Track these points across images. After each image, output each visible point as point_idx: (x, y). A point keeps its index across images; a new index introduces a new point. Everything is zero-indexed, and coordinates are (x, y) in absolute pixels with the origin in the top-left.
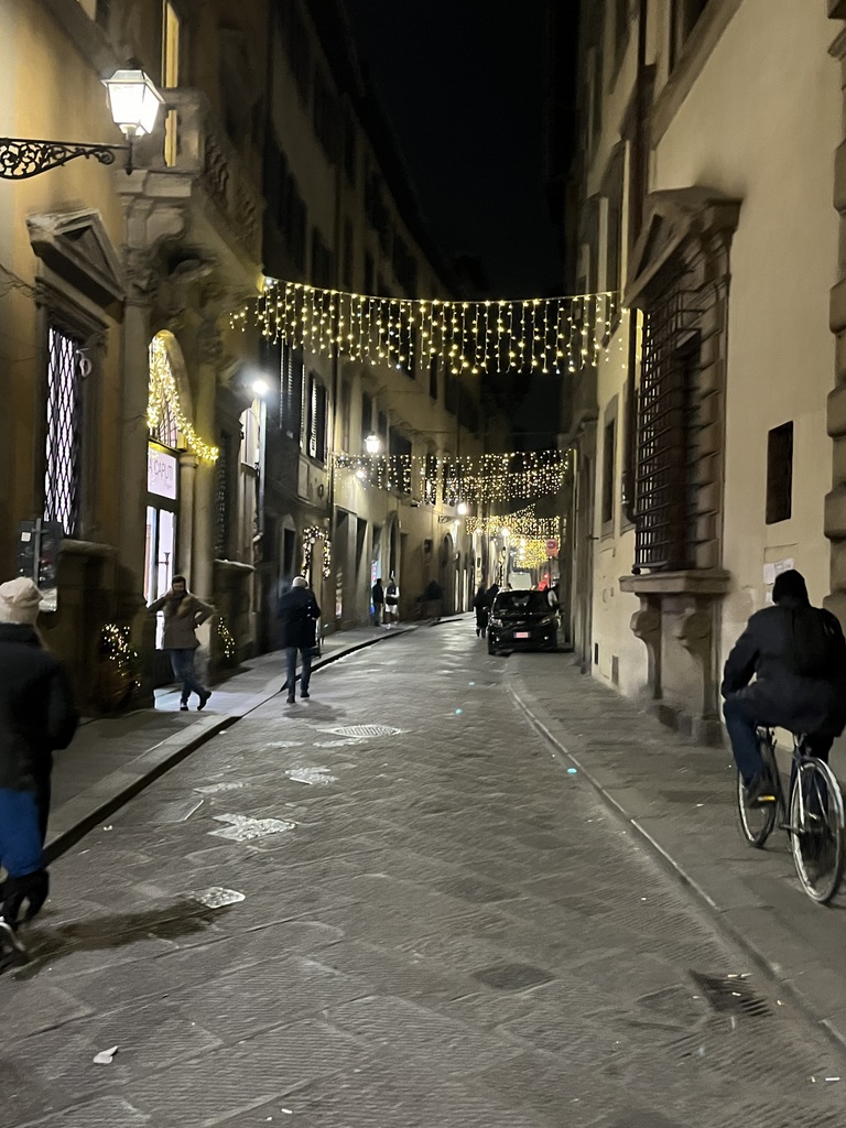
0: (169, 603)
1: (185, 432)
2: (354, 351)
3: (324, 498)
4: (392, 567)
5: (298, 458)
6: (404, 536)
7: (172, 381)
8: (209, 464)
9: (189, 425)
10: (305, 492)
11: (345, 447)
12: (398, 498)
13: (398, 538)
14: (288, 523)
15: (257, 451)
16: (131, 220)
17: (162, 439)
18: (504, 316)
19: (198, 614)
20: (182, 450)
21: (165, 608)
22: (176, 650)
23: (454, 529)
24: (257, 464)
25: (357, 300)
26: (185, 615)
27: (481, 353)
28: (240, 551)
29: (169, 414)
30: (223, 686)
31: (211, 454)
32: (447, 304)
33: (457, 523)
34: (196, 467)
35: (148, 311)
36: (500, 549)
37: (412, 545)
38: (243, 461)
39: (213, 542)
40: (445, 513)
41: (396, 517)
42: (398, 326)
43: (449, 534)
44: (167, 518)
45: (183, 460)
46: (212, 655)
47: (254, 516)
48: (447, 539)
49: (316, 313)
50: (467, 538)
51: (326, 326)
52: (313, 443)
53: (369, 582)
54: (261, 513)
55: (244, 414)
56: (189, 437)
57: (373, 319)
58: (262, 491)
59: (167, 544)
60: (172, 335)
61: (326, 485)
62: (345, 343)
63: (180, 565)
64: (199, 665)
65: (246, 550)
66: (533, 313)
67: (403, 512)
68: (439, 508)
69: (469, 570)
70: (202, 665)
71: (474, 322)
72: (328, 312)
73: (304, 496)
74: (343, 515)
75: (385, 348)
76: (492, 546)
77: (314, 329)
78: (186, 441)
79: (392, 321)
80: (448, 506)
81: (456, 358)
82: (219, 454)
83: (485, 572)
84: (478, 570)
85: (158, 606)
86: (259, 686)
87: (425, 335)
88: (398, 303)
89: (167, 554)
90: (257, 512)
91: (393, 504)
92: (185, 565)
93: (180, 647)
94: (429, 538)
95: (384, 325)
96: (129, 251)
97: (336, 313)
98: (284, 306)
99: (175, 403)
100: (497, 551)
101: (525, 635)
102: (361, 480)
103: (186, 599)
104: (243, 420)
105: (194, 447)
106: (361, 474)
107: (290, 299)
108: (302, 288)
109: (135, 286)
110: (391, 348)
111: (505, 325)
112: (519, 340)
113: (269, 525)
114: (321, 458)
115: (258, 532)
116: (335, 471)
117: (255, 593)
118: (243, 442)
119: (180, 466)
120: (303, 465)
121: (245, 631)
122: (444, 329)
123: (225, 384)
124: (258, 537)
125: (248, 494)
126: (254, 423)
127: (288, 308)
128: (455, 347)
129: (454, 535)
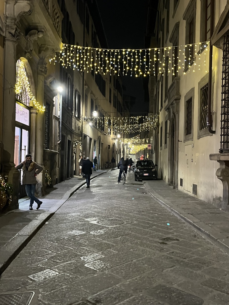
0: (24, 165)
1: (32, 99)
2: (97, 69)
3: (80, 131)
4: (99, 153)
5: (72, 117)
6: (102, 143)
7: (27, 79)
8: (42, 113)
9: (34, 97)
10: (74, 128)
11: (86, 115)
12: (101, 132)
13: (101, 144)
14: (69, 138)
15: (59, 112)
16: (8, 5)
17: (23, 101)
18: (157, 54)
19: (37, 170)
20: (31, 107)
21: (23, 167)
22: (27, 185)
23: (116, 142)
24: (59, 116)
25: (98, 51)
26: (32, 170)
27: (147, 68)
28: (53, 146)
29: (26, 93)
30: (47, 196)
31: (42, 109)
32: (133, 50)
33: (117, 140)
34: (37, 114)
35: (16, 45)
36: (127, 148)
37: (105, 146)
38: (54, 114)
39: (43, 142)
40: (114, 137)
41: (100, 138)
42: (114, 59)
43: (114, 143)
44: (25, 133)
45: (32, 111)
46: (43, 185)
47: (58, 134)
48: (114, 145)
49: (82, 56)
50: (119, 145)
51: (86, 61)
52: (77, 112)
53: (93, 157)
54: (60, 133)
55: (54, 97)
56: (34, 101)
57: (105, 57)
58: (61, 126)
59: (25, 142)
60: (27, 61)
61: (80, 126)
62: (93, 67)
63: (31, 151)
64: (38, 189)
65: (55, 146)
66: (168, 52)
67: (102, 136)
68: (112, 136)
69: (120, 154)
70: (39, 188)
71: (145, 57)
72: (87, 55)
73: (74, 129)
74: (85, 136)
75: (109, 68)
76: (125, 147)
77: (81, 62)
78: (33, 103)
79: (111, 58)
80: (114, 135)
81: (137, 71)
82: (45, 109)
83: (124, 155)
84: (122, 154)
85: (20, 167)
86: (61, 196)
87: (125, 62)
88: (114, 51)
89: (25, 146)
90: (59, 133)
91: (99, 134)
92: (32, 151)
93: (29, 184)
94: (109, 144)
95: (109, 60)
96: (7, 17)
97: (90, 56)
98: (70, 54)
99: (28, 88)
100: (126, 149)
101: (147, 174)
102: (90, 126)
103: (32, 164)
104: (54, 99)
105: (36, 105)
106: (91, 124)
107: (72, 51)
108: (77, 47)
109: (10, 33)
110: (111, 68)
111: (157, 58)
112: (163, 63)
113: (63, 137)
114: (79, 117)
115: (59, 140)
116: (83, 122)
117: (58, 161)
118: (54, 107)
119: (30, 113)
120: (73, 119)
121: (55, 174)
122: (132, 60)
123: (48, 84)
124: (59, 142)
125: (56, 126)
126: (58, 101)
127: (72, 55)
128: (137, 67)
129: (116, 144)
